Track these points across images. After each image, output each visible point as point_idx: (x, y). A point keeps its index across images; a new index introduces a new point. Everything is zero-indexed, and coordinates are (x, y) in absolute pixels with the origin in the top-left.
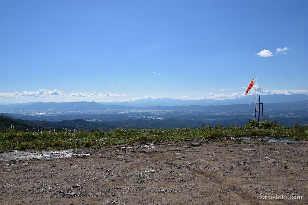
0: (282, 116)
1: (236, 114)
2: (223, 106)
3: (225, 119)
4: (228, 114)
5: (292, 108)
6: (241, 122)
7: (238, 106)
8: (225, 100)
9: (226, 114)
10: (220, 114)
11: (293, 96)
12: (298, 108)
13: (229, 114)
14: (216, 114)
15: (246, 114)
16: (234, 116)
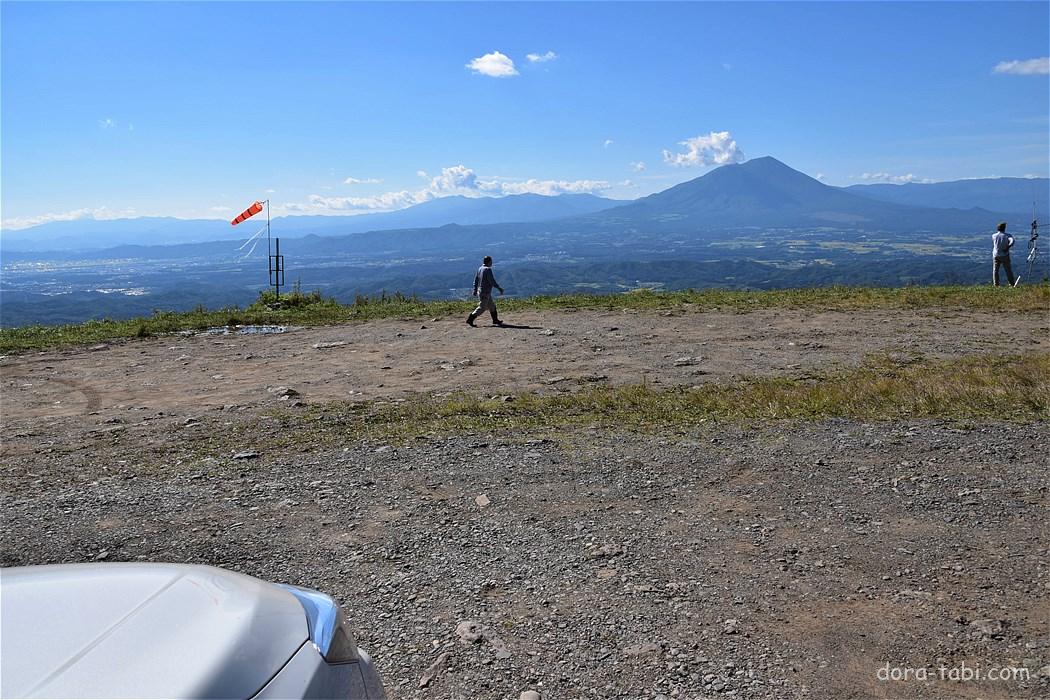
0: (535, 263)
1: (397, 261)
2: (356, 236)
3: (362, 279)
4: (373, 261)
5: (563, 237)
6: (415, 285)
7: (402, 235)
8: (360, 215)
9: (366, 261)
10: (345, 264)
11: (562, 200)
12: (576, 234)
13: (377, 264)
14: (334, 264)
15: (429, 259)
16: (394, 268)
